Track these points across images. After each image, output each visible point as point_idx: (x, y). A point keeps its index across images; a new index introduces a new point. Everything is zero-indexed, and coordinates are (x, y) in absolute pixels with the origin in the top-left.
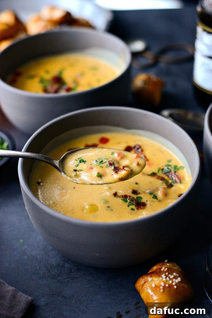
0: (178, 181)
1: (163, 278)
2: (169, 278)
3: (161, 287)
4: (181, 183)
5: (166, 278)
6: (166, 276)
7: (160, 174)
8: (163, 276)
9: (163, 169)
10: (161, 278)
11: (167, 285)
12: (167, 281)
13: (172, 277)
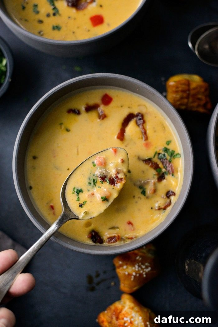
0: (171, 172)
1: (135, 268)
2: (141, 268)
3: (133, 277)
4: (173, 175)
5: (138, 268)
6: (139, 266)
7: (156, 160)
8: (137, 266)
9: (159, 154)
10: (134, 268)
11: (138, 275)
12: (139, 271)
13: (143, 267)
